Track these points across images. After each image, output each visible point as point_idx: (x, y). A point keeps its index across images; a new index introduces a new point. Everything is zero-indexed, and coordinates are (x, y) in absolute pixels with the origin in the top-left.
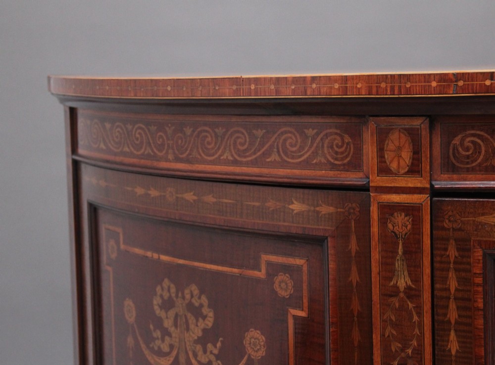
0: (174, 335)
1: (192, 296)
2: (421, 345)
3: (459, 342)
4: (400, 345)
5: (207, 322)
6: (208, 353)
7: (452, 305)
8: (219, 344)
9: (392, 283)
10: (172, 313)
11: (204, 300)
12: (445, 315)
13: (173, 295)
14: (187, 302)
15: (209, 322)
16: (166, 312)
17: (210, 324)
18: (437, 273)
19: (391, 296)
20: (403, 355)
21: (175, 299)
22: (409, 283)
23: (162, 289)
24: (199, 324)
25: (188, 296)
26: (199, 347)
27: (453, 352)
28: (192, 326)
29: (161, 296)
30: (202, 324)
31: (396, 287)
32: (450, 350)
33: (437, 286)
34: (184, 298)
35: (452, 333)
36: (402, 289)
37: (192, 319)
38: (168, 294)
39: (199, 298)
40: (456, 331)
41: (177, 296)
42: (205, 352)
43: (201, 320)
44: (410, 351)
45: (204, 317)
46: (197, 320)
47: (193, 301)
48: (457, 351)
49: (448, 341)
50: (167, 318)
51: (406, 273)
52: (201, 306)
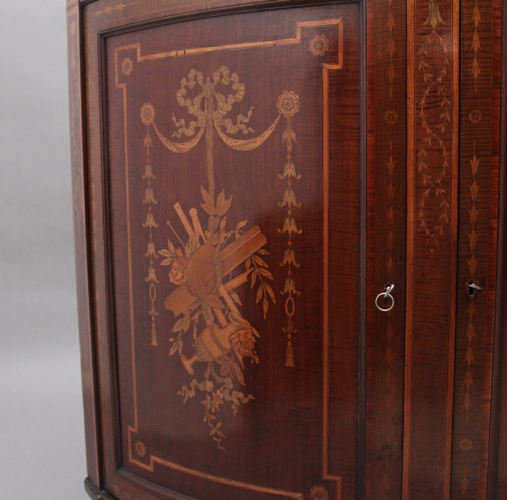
0: (200, 118)
1: (222, 77)
2: (450, 72)
3: (480, 67)
4: (431, 75)
5: (237, 96)
6: (238, 124)
7: (476, 37)
8: (250, 113)
9: (425, 23)
10: (198, 99)
11: (235, 77)
12: (470, 45)
13: (200, 82)
14: (215, 83)
15: (240, 96)
16: (192, 100)
17: (241, 98)
18: (464, 11)
19: (424, 34)
20: (434, 83)
21: (202, 85)
22: (441, 20)
23: (188, 80)
24: (228, 100)
25: (217, 78)
26: (228, 122)
27: (476, 76)
28: (221, 104)
29: (187, 87)
30: (231, 99)
31: (429, 26)
32: (473, 75)
33: (464, 22)
34: (212, 81)
35: (475, 61)
36: (434, 27)
37: (220, 97)
38: (194, 83)
39: (230, 76)
40: (478, 58)
41: (204, 81)
42: (235, 123)
43: (231, 96)
44: (440, 79)
45: (234, 93)
46: (227, 97)
47: (223, 81)
48: (479, 75)
49: (472, 68)
50: (193, 104)
51: (438, 13)
52: (232, 83)
